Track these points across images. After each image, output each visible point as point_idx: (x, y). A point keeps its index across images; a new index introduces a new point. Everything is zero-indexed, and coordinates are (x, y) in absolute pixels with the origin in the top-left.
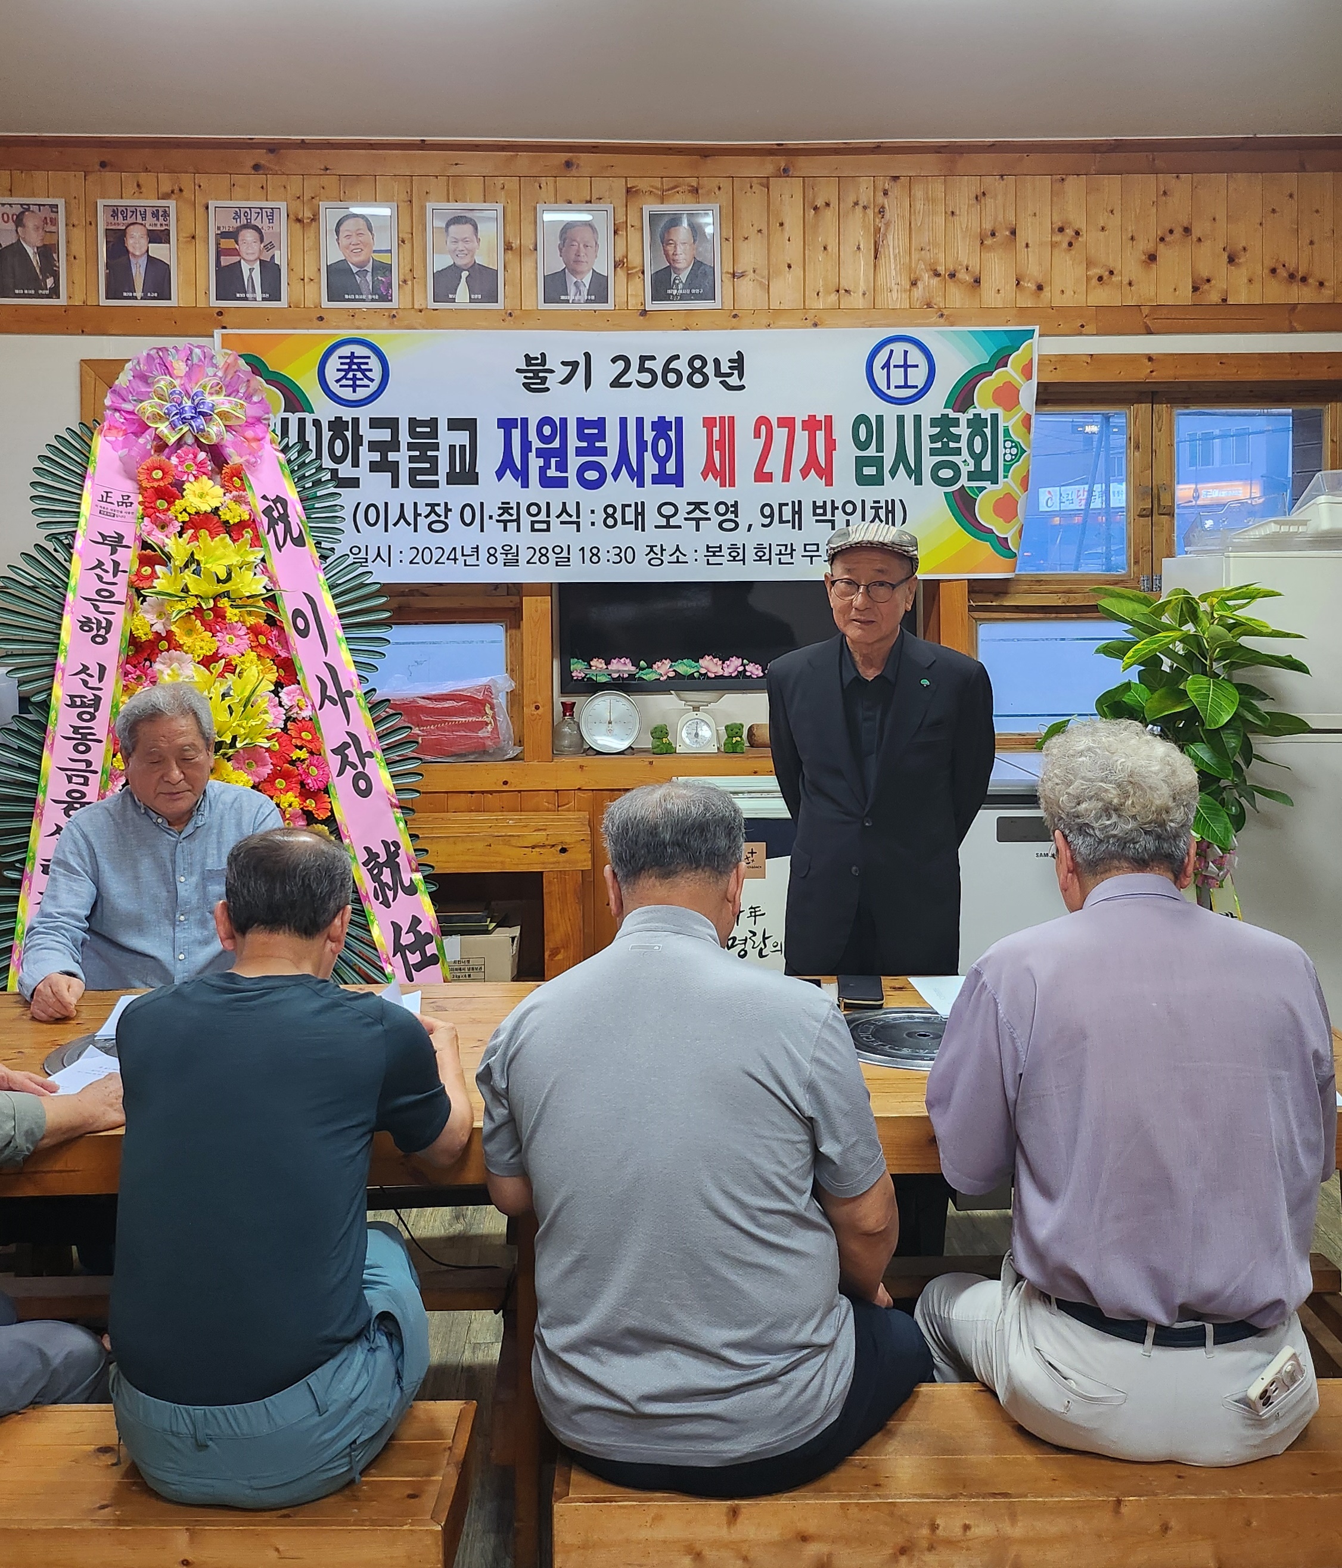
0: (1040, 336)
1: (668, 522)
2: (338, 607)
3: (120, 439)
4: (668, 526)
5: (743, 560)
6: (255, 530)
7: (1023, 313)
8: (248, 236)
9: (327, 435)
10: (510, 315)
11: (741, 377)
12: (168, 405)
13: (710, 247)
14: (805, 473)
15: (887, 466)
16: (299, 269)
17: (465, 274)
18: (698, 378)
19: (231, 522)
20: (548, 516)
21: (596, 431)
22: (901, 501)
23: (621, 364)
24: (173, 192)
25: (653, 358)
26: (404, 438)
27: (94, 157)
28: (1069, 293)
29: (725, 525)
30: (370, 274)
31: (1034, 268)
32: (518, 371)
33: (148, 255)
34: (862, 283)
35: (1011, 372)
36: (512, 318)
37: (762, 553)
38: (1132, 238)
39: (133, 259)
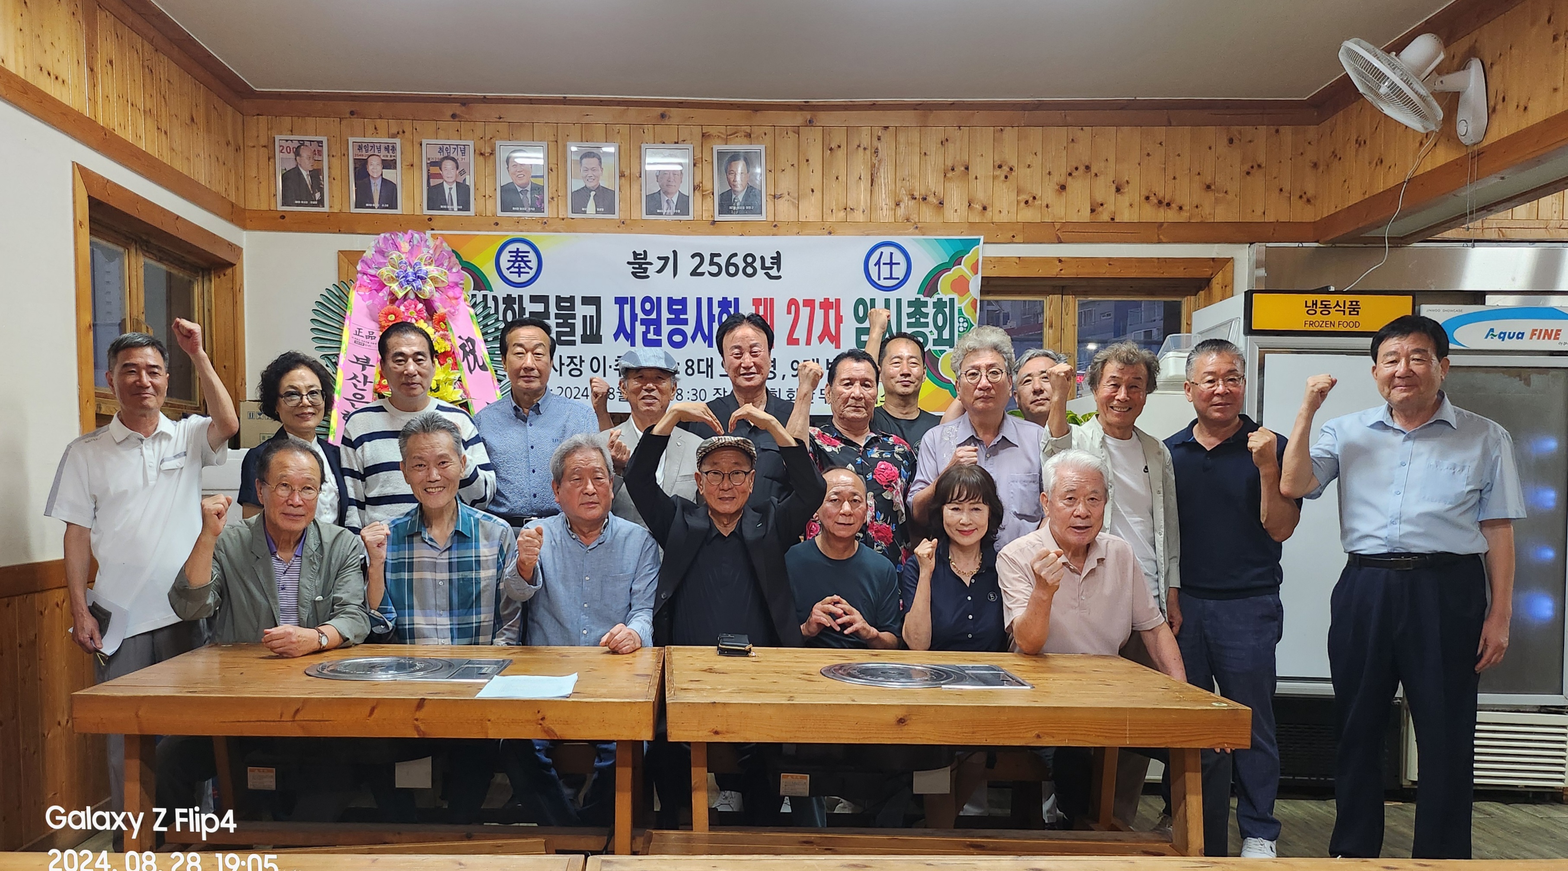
0: (984, 243)
7: (972, 226)
8: (448, 165)
9: (502, 306)
10: (623, 223)
11: (779, 270)
14: (821, 339)
16: (482, 189)
17: (593, 193)
18: (749, 270)
21: (681, 307)
23: (698, 259)
24: (398, 133)
25: (719, 255)
26: (553, 309)
27: (346, 107)
28: (1005, 212)
30: (529, 193)
31: (981, 195)
32: (629, 263)
33: (382, 178)
34: (862, 203)
35: (964, 268)
36: (624, 225)
38: (1049, 173)
39: (372, 181)
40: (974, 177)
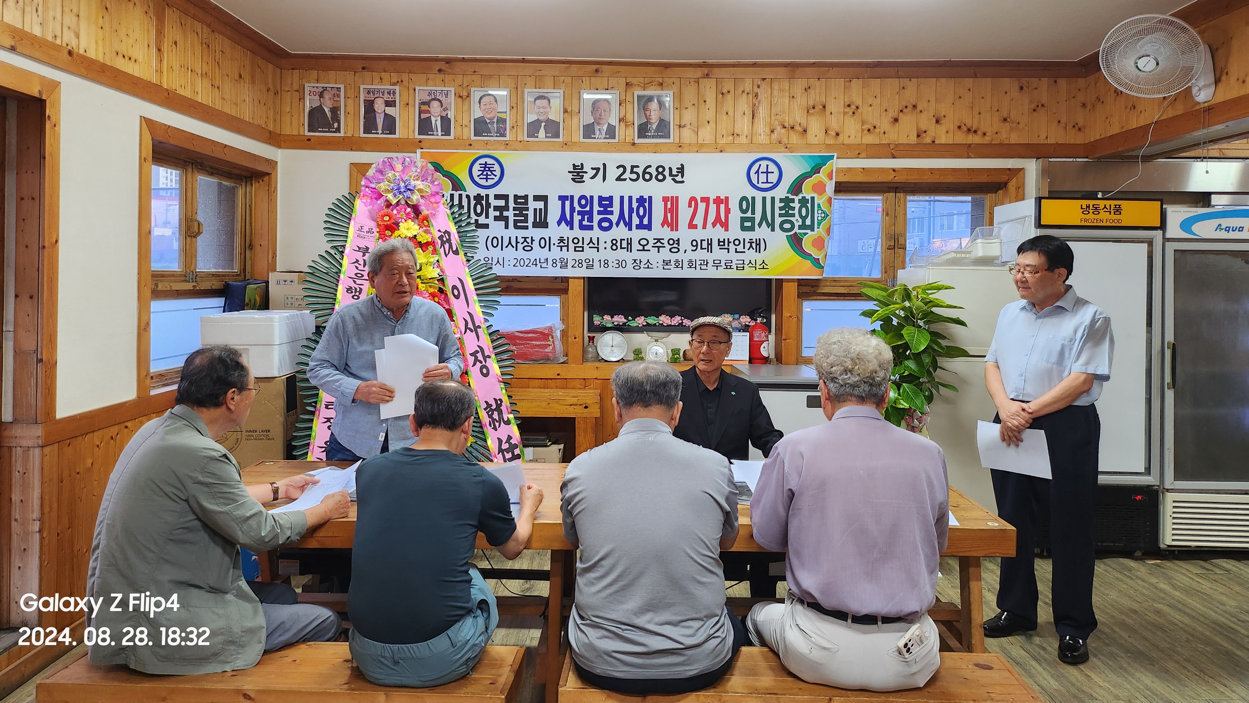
0: (837, 158)
1: (644, 248)
2: (475, 285)
3: (369, 201)
4: (644, 250)
5: (682, 267)
6: (434, 246)
7: (828, 147)
8: (435, 104)
9: (473, 203)
10: (566, 144)
11: (682, 177)
12: (393, 185)
13: (668, 112)
14: (714, 225)
15: (757, 221)
16: (460, 121)
17: (543, 124)
18: (660, 177)
19: (422, 242)
20: (583, 244)
21: (608, 203)
22: (764, 239)
23: (621, 170)
24: (398, 82)
25: (638, 167)
26: (512, 204)
27: (359, 64)
28: (852, 137)
29: (673, 250)
30: (495, 123)
31: (834, 124)
32: (569, 172)
33: (385, 114)
34: (746, 131)
35: (821, 177)
36: (566, 146)
37: (691, 264)
38: (886, 110)
39: (377, 115)
40: (830, 113)
